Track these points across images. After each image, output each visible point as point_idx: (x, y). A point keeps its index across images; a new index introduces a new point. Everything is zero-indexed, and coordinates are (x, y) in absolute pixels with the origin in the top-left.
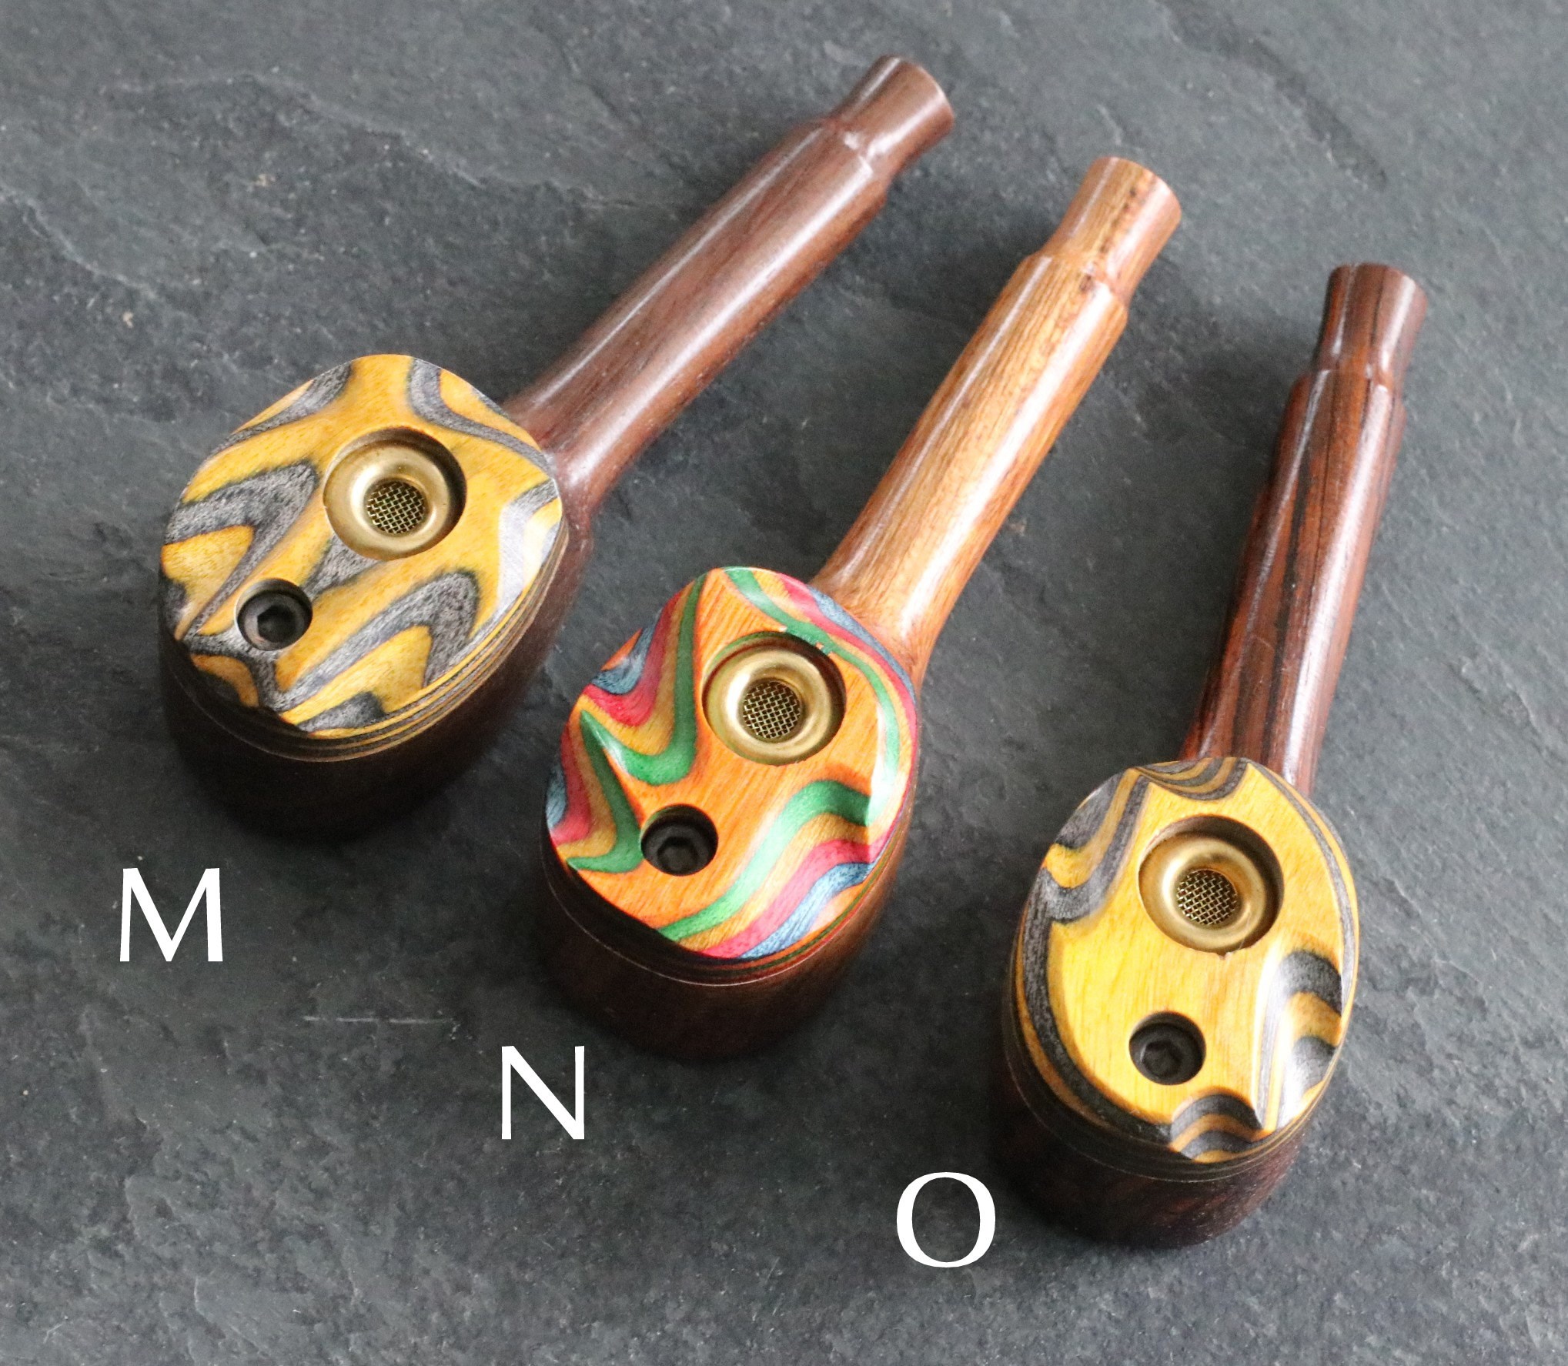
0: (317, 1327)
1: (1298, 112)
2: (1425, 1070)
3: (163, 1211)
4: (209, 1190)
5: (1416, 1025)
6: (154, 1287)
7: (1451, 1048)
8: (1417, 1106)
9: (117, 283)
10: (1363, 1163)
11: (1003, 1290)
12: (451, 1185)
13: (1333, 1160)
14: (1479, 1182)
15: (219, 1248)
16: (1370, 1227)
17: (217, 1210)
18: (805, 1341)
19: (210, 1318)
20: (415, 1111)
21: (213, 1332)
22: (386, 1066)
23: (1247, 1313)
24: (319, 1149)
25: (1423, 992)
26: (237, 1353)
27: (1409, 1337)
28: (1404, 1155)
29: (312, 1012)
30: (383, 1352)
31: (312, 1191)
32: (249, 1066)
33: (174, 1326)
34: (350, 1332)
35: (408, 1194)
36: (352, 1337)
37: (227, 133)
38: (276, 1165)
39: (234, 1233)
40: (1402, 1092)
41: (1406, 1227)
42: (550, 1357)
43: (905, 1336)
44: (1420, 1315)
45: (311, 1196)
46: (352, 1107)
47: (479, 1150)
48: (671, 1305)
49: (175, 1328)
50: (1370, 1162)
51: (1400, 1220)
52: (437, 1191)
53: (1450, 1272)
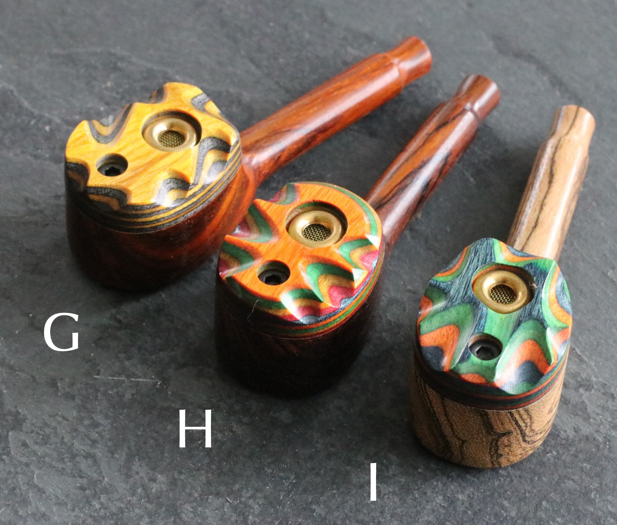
0: (87, 492)
1: (545, 78)
2: (587, 418)
3: (25, 445)
4: (45, 438)
5: (583, 402)
6: (17, 473)
7: (598, 411)
8: (582, 432)
9: (44, 116)
10: (558, 452)
11: (394, 493)
12: (152, 441)
13: (544, 451)
14: (609, 462)
15: (47, 459)
16: (560, 477)
17: (48, 445)
18: (303, 508)
19: (41, 485)
20: (139, 413)
21: (41, 491)
22: (128, 396)
23: (503, 507)
24: (96, 425)
25: (587, 390)
26: (51, 500)
27: (576, 519)
28: (576, 450)
29: (98, 374)
30: (115, 502)
31: (90, 440)
32: (68, 393)
33: (24, 488)
34: (101, 494)
35: (132, 444)
36: (102, 496)
37: (95, 68)
38: (76, 430)
39: (55, 454)
40: (576, 427)
41: (576, 477)
42: (189, 508)
43: (349, 508)
44: (582, 512)
45: (89, 442)
46: (111, 410)
47: (165, 429)
48: (245, 491)
49: (25, 489)
50: (561, 452)
51: (574, 474)
52: (145, 443)
53: (595, 496)
